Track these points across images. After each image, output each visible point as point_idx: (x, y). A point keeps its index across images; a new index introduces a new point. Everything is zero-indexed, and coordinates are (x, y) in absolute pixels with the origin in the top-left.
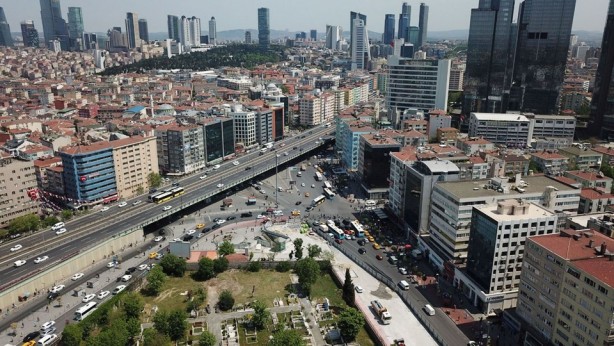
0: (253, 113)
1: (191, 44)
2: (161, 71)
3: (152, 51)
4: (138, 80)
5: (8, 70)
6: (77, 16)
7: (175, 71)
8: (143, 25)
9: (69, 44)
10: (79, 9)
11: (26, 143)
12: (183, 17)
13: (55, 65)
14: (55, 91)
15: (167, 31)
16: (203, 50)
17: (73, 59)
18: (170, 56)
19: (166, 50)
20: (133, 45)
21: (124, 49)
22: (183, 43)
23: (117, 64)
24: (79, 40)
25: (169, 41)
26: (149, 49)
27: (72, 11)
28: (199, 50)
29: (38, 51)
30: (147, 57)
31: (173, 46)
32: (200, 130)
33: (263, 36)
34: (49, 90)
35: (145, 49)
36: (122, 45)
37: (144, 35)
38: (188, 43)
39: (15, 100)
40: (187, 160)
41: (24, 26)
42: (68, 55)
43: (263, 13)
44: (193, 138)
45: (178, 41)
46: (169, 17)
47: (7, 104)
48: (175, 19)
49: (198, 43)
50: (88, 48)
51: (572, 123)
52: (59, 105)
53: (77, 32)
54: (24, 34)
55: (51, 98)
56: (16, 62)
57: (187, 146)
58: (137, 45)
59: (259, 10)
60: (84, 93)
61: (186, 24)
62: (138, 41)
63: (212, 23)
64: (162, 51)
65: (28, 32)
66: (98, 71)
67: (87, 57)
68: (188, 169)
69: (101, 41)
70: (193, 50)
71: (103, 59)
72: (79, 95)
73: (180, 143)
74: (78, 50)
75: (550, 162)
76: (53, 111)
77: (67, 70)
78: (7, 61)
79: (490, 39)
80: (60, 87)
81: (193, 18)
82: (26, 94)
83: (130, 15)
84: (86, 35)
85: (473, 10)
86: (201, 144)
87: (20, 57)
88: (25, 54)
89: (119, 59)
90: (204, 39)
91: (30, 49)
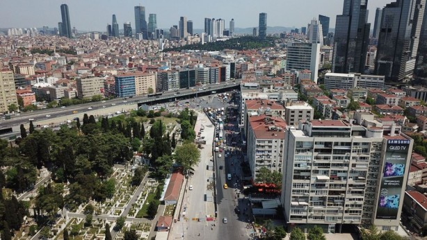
0: (208, 68)
1: (217, 35)
2: (190, 51)
3: (193, 40)
4: (174, 55)
5: (114, 50)
6: (154, 19)
7: (196, 51)
8: (190, 24)
9: (148, 36)
10: (155, 15)
11: (107, 76)
12: (213, 19)
13: (138, 47)
14: (131, 59)
15: (204, 28)
16: (224, 40)
17: (148, 44)
18: (203, 43)
19: (201, 39)
20: (183, 36)
21: (178, 39)
22: (212, 35)
23: (172, 47)
24: (153, 33)
25: (203, 34)
26: (192, 39)
27: (151, 16)
28: (221, 40)
29: (131, 39)
30: (189, 43)
31: (205, 37)
32: (177, 73)
33: (262, 31)
34: (128, 58)
35: (189, 38)
36: (176, 36)
37: (190, 30)
38: (215, 35)
39: (112, 63)
40: (170, 86)
41: (125, 25)
42: (146, 42)
43: (262, 17)
44: (173, 77)
45: (209, 34)
46: (206, 19)
47: (107, 65)
48: (209, 20)
49: (221, 35)
50: (158, 37)
51: (382, 79)
52: (130, 65)
53: (152, 29)
54: (125, 29)
55: (128, 62)
56: (118, 45)
57: (170, 80)
58: (185, 36)
59: (260, 14)
60: (144, 60)
61: (215, 24)
62: (186, 34)
63: (232, 23)
64: (199, 41)
65: (127, 28)
66: (160, 50)
67: (155, 43)
68: (170, 90)
69: (166, 34)
70: (218, 40)
71: (163, 44)
72: (141, 61)
73: (166, 78)
74: (152, 39)
75: (336, 93)
76: (127, 69)
77: (143, 50)
78: (114, 45)
79: (347, 32)
80: (133, 57)
81: (220, 20)
82: (117, 61)
83: (182, 18)
84: (158, 31)
85: (337, 16)
86: (177, 80)
87: (121, 42)
88: (123, 41)
89: (173, 44)
90: (226, 33)
91: (127, 38)
